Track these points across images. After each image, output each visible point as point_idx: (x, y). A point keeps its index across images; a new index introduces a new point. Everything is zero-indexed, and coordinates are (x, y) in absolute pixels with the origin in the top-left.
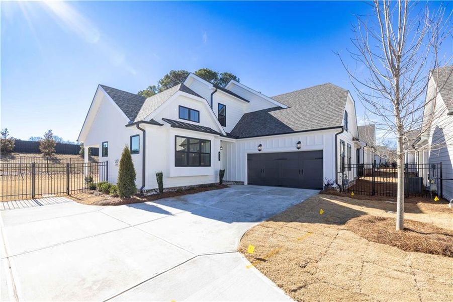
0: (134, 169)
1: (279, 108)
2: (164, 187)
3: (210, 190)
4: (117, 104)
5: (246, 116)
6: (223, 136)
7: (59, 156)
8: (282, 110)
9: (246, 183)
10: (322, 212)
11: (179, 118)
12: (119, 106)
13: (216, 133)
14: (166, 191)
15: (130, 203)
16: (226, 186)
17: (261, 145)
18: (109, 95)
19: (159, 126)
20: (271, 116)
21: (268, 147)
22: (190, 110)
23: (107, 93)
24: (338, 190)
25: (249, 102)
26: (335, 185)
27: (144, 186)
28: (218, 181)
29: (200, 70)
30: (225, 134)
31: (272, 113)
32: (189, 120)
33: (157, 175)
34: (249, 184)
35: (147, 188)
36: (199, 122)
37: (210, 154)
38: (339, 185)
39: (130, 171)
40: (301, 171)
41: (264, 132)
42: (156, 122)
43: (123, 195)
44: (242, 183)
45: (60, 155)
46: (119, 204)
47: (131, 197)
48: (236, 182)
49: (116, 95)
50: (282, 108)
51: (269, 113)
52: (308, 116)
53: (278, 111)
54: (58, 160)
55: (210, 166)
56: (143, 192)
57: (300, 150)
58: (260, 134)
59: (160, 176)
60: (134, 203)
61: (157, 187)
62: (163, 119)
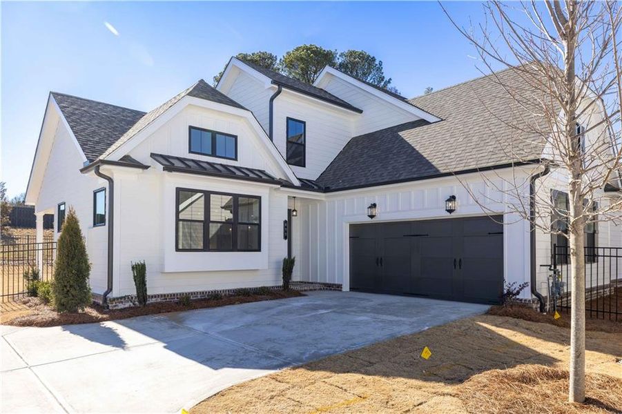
0: (86, 255)
1: (423, 122)
2: (149, 293)
3: (256, 300)
4: (72, 127)
5: (355, 143)
6: (292, 186)
7: (16, 232)
8: (425, 127)
9: (346, 288)
10: (426, 354)
11: (190, 152)
12: (75, 132)
13: (271, 180)
14: (154, 300)
15: (72, 323)
16: (298, 294)
17: (374, 206)
18: (63, 111)
19: (140, 170)
20: (403, 141)
21: (388, 210)
22: (214, 134)
23: (61, 108)
24: (536, 306)
25: (361, 112)
26: (526, 295)
27: (110, 289)
28: (281, 283)
29: (297, 49)
30: (297, 183)
31: (404, 134)
32: (214, 154)
33: (133, 268)
34: (352, 289)
35: (115, 293)
36: (236, 159)
37: (259, 225)
38: (538, 295)
39: (76, 260)
40: (457, 263)
41: (381, 175)
42: (134, 161)
43: (61, 307)
44: (338, 287)
45: (19, 230)
46: (51, 323)
47: (80, 311)
48: (325, 284)
49: (77, 112)
50: (427, 123)
51: (400, 133)
52: (475, 139)
53: (418, 129)
54: (13, 238)
55: (259, 250)
56: (108, 301)
57: (453, 215)
58: (371, 180)
59: (140, 272)
60: (80, 323)
61: (134, 293)
62: (153, 155)
